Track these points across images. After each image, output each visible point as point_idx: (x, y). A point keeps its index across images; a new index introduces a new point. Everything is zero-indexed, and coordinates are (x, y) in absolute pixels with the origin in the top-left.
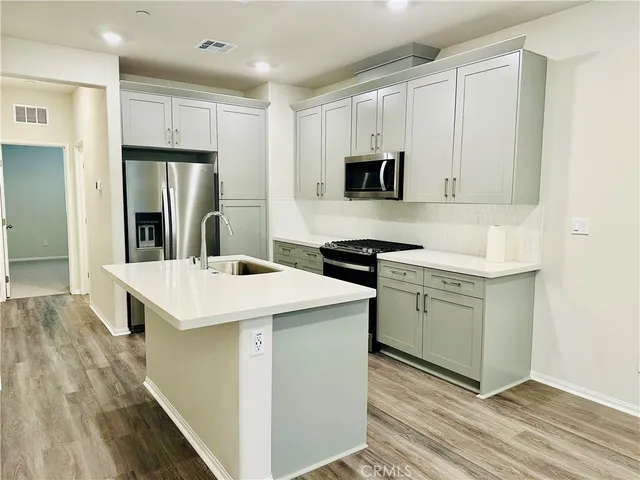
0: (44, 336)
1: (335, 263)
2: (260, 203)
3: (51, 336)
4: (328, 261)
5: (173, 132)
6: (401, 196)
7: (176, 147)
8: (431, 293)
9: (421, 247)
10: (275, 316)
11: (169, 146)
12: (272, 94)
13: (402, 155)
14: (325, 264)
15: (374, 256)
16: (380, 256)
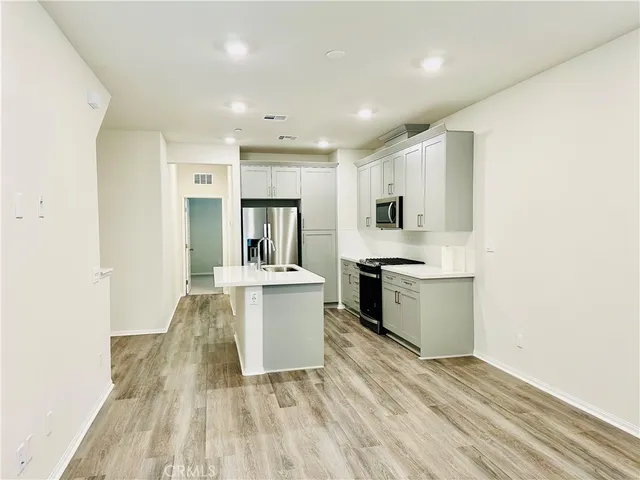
0: (197, 313)
1: (367, 274)
2: (331, 233)
3: (201, 314)
4: (362, 273)
5: (272, 189)
6: (401, 226)
7: (274, 198)
8: (403, 291)
9: (423, 263)
10: (263, 286)
11: (270, 198)
12: (340, 157)
13: (401, 198)
14: (361, 275)
15: (379, 267)
16: (383, 267)
